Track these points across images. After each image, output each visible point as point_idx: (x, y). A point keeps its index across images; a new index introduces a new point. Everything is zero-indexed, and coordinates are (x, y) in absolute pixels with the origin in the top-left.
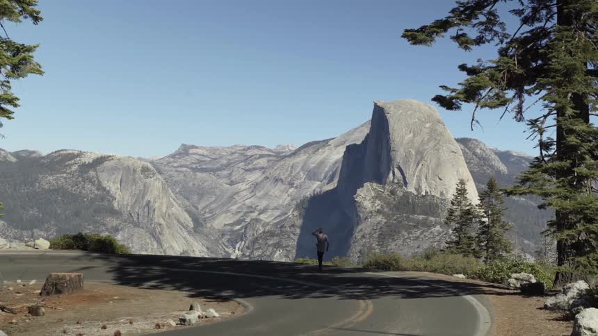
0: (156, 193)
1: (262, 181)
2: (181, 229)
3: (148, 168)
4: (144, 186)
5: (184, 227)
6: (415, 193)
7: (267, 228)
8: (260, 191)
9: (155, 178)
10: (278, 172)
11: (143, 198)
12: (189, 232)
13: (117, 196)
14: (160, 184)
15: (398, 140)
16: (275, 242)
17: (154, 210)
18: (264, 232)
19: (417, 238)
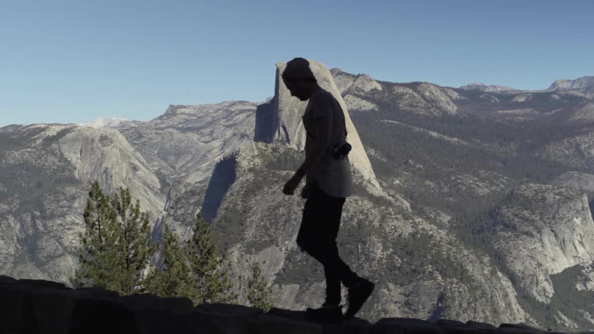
0: (114, 159)
1: (231, 138)
2: (146, 191)
3: (106, 137)
4: (102, 154)
5: (150, 188)
6: (296, 149)
7: (189, 188)
8: (228, 147)
9: (112, 145)
10: (245, 128)
11: (101, 165)
12: (156, 194)
13: (78, 166)
14: (118, 150)
15: (285, 99)
16: (196, 200)
17: (112, 176)
18: (186, 192)
19: (275, 192)
